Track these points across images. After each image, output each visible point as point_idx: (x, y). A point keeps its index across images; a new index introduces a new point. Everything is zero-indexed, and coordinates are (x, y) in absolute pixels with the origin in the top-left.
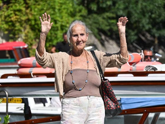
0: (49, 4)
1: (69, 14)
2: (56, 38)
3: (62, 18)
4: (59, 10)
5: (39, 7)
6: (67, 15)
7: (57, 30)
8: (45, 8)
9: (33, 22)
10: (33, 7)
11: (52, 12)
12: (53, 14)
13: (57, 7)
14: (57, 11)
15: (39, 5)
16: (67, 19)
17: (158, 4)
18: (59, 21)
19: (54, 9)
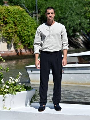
0: (25, 24)
1: (35, 28)
2: (30, 40)
3: (32, 30)
4: (30, 26)
5: (21, 25)
6: (34, 29)
7: (30, 36)
8: (24, 26)
9: (18, 33)
10: (18, 25)
11: (27, 28)
12: (27, 29)
13: (29, 25)
14: (29, 27)
15: (21, 24)
16: (34, 31)
17: (77, 23)
18: (30, 32)
19: (28, 26)
